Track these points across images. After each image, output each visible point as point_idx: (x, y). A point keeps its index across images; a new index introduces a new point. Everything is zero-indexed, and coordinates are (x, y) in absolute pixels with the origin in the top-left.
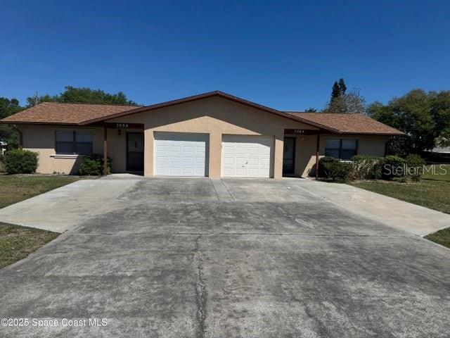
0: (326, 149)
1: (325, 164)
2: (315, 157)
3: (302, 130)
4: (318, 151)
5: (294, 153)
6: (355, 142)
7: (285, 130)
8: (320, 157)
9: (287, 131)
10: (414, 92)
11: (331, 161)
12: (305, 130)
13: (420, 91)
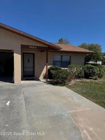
0: (54, 61)
1: (52, 71)
2: (46, 66)
3: (35, 47)
4: (47, 62)
5: (34, 63)
6: (69, 57)
7: (22, 45)
8: (49, 67)
9: (23, 47)
10: (83, 44)
11: (56, 69)
12: (37, 47)
13: (85, 44)
